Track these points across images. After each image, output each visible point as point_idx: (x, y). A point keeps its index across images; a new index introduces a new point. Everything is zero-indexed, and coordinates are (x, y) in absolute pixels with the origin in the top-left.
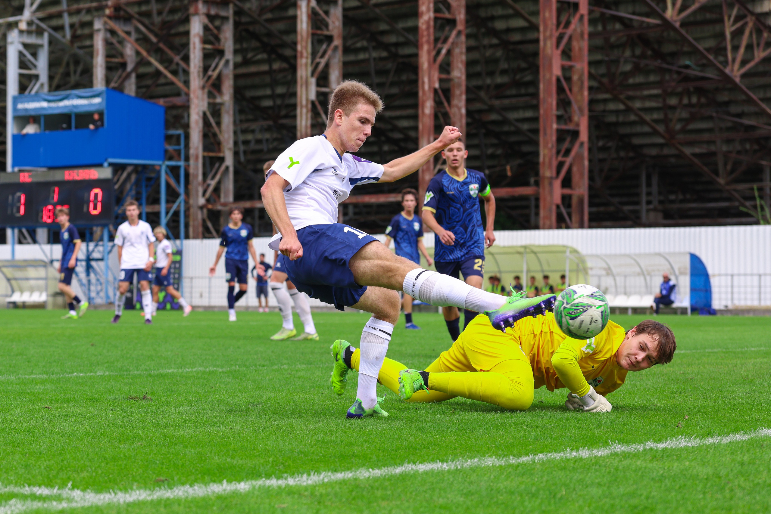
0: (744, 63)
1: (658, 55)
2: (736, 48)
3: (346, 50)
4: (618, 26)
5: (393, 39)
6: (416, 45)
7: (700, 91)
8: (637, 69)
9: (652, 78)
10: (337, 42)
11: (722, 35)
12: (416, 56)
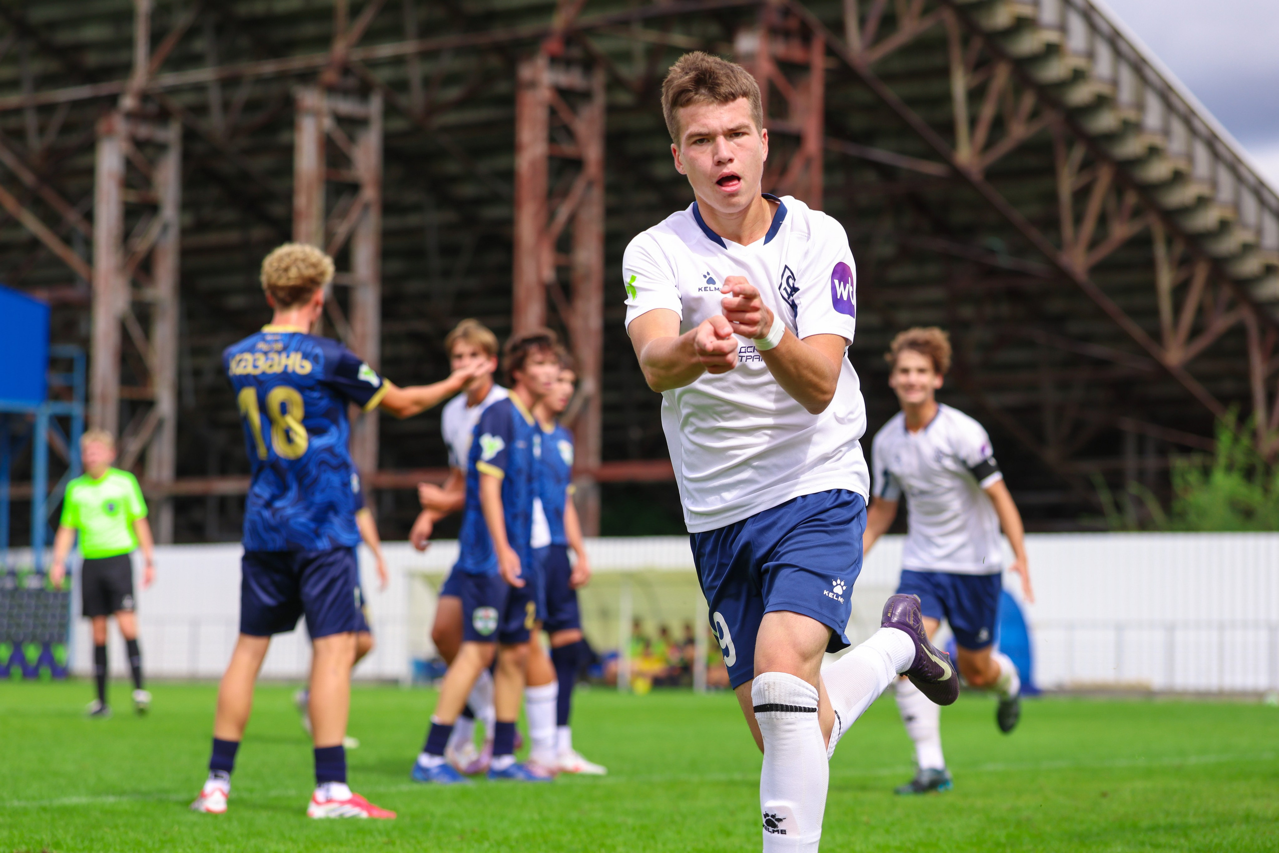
0: (1093, 244)
1: (942, 228)
2: (1078, 219)
3: (388, 208)
4: (871, 177)
5: (468, 190)
6: (511, 201)
7: (1014, 295)
8: (905, 254)
9: (932, 270)
10: (369, 194)
11: (1052, 197)
12: (510, 222)
